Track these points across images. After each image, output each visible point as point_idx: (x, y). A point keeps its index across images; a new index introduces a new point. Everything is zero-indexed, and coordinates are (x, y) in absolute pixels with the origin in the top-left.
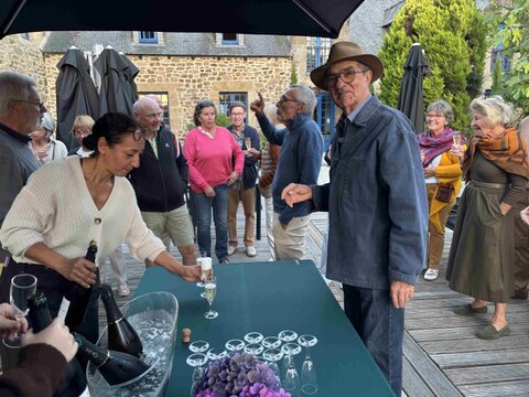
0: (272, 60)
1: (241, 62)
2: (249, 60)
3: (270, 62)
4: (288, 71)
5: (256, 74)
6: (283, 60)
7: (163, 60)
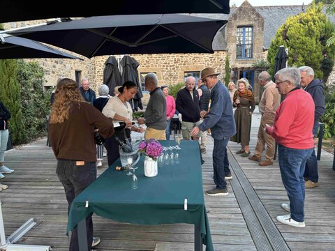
0: (216, 53)
1: (197, 55)
4: (224, 59)
5: (206, 61)
6: (222, 52)
7: (154, 55)
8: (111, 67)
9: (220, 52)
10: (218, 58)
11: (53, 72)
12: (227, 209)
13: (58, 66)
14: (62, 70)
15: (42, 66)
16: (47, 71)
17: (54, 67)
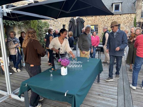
0: (129, 15)
1: (119, 16)
2: (122, 15)
3: (128, 15)
4: (134, 18)
5: (124, 19)
6: (133, 14)
7: (98, 17)
8: (72, 23)
9: (132, 14)
10: (131, 17)
11: (53, 26)
12: (110, 95)
13: (56, 23)
14: (57, 24)
15: (49, 23)
16: (51, 25)
17: (54, 23)
